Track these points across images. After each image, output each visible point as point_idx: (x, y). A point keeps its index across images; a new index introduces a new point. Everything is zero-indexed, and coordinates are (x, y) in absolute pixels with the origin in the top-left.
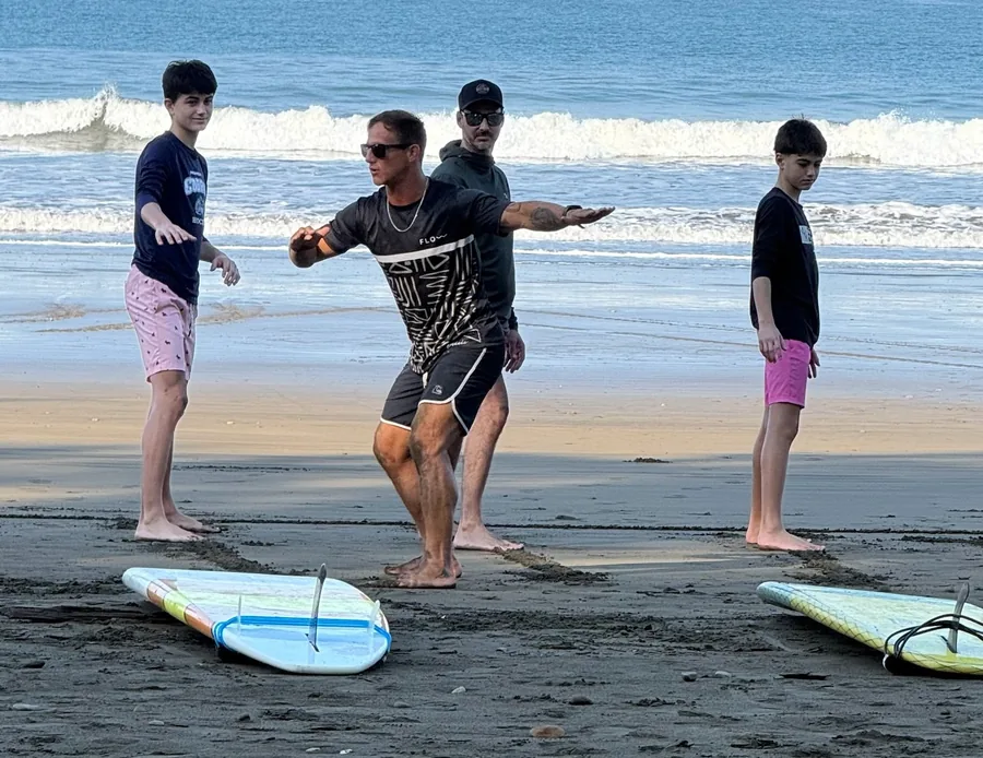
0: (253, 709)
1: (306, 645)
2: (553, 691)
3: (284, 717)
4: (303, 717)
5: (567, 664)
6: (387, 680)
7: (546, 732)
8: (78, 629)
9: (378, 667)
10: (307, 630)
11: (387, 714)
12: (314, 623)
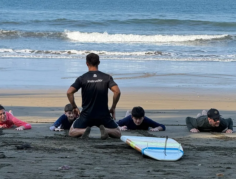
0: (151, 169)
1: (163, 154)
2: (222, 165)
3: (158, 171)
4: (162, 171)
5: (226, 159)
6: (182, 163)
7: (220, 175)
8: (110, 150)
9: (180, 159)
10: (163, 151)
11: (182, 170)
12: (165, 149)
